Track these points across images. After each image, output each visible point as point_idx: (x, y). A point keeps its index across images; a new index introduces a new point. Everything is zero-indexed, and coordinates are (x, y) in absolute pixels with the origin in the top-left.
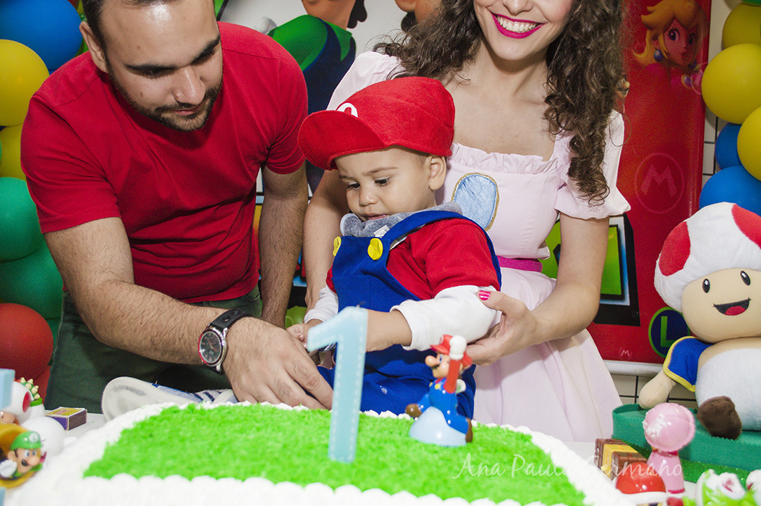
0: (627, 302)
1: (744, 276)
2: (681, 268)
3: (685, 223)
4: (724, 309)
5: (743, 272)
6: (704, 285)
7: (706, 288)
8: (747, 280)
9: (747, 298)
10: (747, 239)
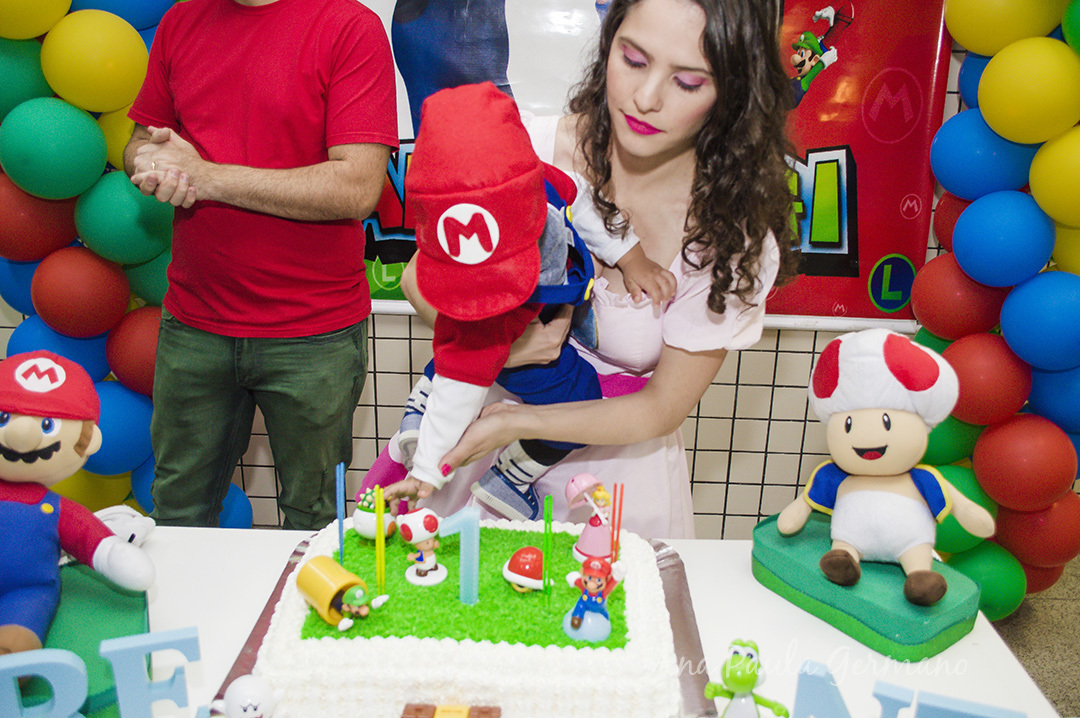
0: (845, 250)
1: (886, 418)
2: (829, 395)
3: (839, 341)
4: (862, 453)
5: (886, 414)
6: (847, 423)
7: (848, 427)
8: (888, 425)
9: (883, 445)
10: (894, 379)
